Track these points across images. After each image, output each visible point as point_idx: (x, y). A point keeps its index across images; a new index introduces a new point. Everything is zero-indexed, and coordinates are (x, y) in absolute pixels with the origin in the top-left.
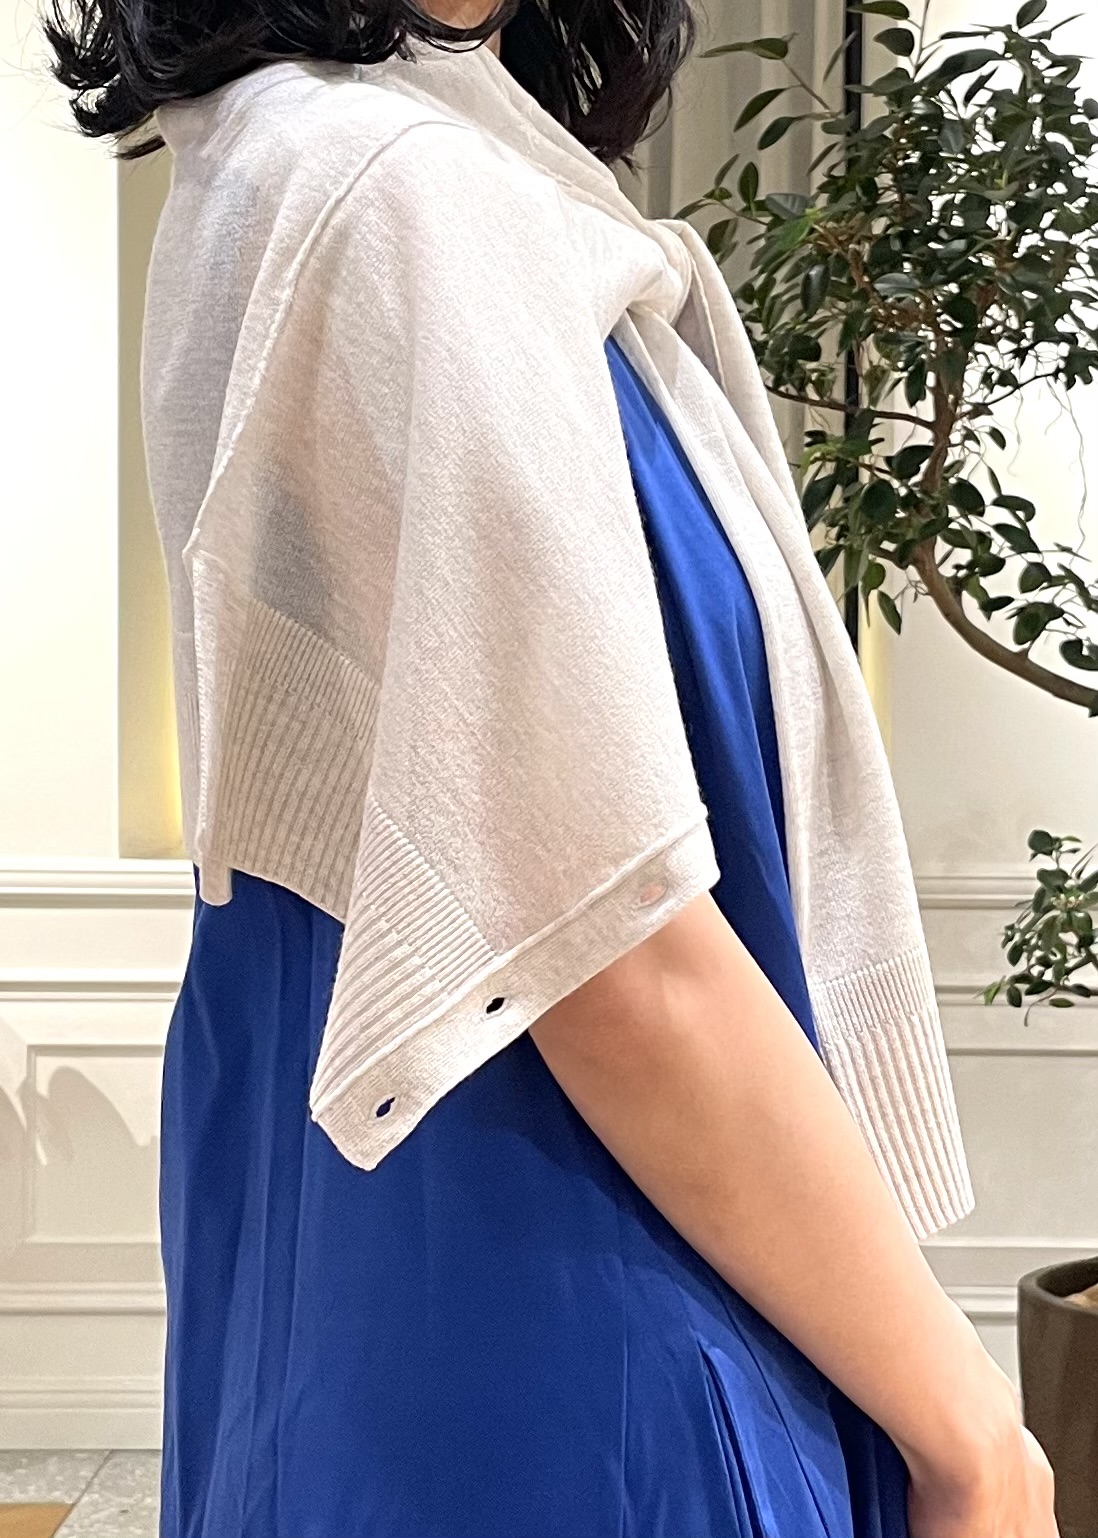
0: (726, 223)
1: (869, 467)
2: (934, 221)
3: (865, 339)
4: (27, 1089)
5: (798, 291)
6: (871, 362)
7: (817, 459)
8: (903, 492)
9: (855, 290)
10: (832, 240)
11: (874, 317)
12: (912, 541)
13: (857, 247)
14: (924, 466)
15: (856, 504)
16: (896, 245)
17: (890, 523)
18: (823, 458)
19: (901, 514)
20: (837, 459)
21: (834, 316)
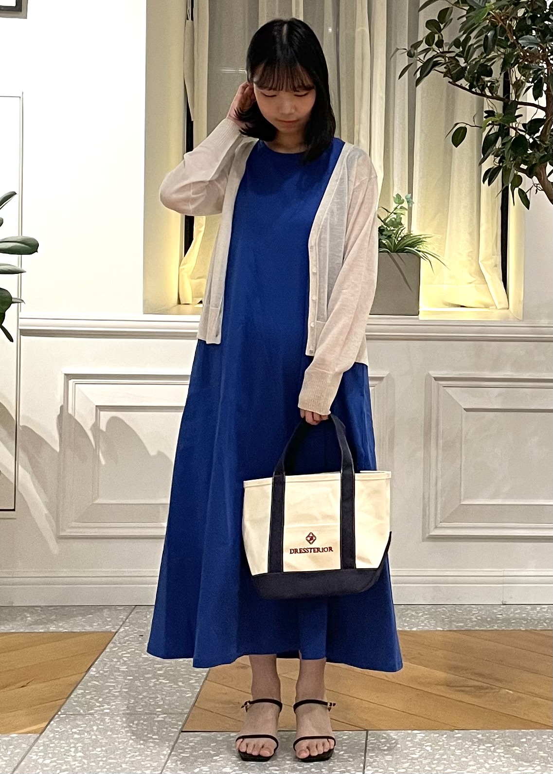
0: (448, 8)
1: (515, 129)
2: (547, 11)
3: (514, 67)
4: (95, 427)
5: (482, 42)
6: (516, 78)
7: (490, 124)
8: (531, 141)
9: (509, 43)
10: (499, 19)
11: (518, 56)
12: (535, 164)
13: (510, 22)
14: (541, 129)
15: (509, 146)
16: (529, 22)
17: (525, 156)
18: (493, 123)
19: (530, 151)
20: (499, 125)
21: (499, 56)
